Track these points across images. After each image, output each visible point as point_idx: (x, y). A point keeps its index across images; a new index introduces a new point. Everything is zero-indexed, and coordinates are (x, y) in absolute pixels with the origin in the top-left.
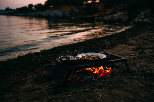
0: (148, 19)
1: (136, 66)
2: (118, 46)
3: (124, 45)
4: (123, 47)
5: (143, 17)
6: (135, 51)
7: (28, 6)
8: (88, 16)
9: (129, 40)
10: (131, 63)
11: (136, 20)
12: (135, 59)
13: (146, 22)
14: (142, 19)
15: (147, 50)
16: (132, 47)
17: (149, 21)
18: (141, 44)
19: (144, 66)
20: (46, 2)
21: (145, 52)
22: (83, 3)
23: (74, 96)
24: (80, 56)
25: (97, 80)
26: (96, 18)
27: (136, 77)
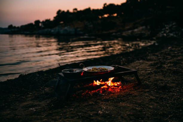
0: (174, 33)
2: (135, 63)
3: (141, 61)
4: (140, 62)
5: (168, 31)
6: (153, 66)
7: (34, 23)
8: (104, 32)
9: (148, 56)
10: (145, 77)
11: (160, 35)
12: (151, 74)
13: (172, 36)
14: (167, 34)
15: (167, 65)
16: (151, 62)
17: (175, 36)
18: (161, 59)
20: (55, 18)
21: (163, 67)
22: (99, 18)
23: (76, 109)
24: (85, 69)
25: (103, 94)
26: (114, 34)
27: (147, 90)
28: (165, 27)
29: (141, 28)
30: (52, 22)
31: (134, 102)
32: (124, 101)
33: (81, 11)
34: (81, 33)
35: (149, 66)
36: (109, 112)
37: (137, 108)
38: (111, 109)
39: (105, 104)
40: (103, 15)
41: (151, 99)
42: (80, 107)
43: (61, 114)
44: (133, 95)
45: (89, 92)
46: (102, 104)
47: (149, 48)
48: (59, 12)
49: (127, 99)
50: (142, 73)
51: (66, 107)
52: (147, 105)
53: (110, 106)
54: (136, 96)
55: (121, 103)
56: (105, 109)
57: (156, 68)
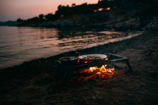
1: (140, 67)
2: (126, 51)
3: (132, 49)
4: (131, 51)
5: (155, 23)
7: (38, 17)
8: (99, 24)
9: (138, 45)
10: (136, 65)
12: (141, 61)
14: (154, 25)
15: (156, 53)
16: (140, 51)
18: (150, 47)
19: (150, 67)
20: (56, 12)
21: (153, 55)
22: (94, 11)
23: (72, 94)
24: (81, 57)
25: (97, 80)
26: (107, 25)
27: (138, 77)
28: (153, 19)
29: (131, 20)
30: (53, 15)
31: (126, 88)
32: (116, 87)
33: (78, 6)
34: (79, 25)
35: (140, 54)
36: (102, 97)
37: (129, 94)
38: (104, 95)
39: (98, 89)
40: (98, 9)
41: (142, 86)
42: (76, 92)
43: (58, 99)
44: (124, 81)
45: (85, 78)
46: (95, 90)
47: (138, 38)
48: (60, 7)
49: (119, 85)
50: (133, 61)
51: (63, 91)
52: (138, 91)
53: (103, 91)
54: (127, 82)
55: (113, 88)
56: (99, 94)
57: (146, 56)
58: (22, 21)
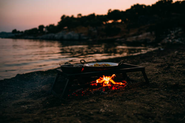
0: (179, 39)
1: (158, 80)
3: (147, 63)
4: (146, 64)
5: (173, 37)
6: (160, 67)
7: (38, 28)
8: (108, 38)
9: (154, 59)
11: (166, 41)
12: (159, 74)
13: (177, 42)
14: (172, 40)
15: (175, 66)
16: (157, 64)
17: (181, 42)
18: (168, 61)
19: (169, 79)
20: (59, 23)
21: (172, 68)
22: (103, 24)
23: (74, 107)
24: (87, 65)
25: (106, 93)
26: (118, 40)
27: (156, 89)
28: (171, 33)
29: (145, 34)
31: (142, 101)
32: (130, 100)
33: (85, 17)
34: (85, 38)
35: (156, 67)
36: (112, 110)
37: (145, 107)
38: (115, 108)
39: (108, 102)
40: (108, 21)
41: (162, 98)
42: (79, 105)
43: (56, 112)
44: (139, 94)
45: (91, 90)
46: (104, 102)
47: (154, 52)
48: (63, 17)
49: (134, 97)
50: (149, 73)
51: (62, 104)
52: (157, 104)
53: (114, 104)
54: (143, 95)
55: (126, 101)
56: (108, 107)
57: (164, 69)
58: (19, 32)
